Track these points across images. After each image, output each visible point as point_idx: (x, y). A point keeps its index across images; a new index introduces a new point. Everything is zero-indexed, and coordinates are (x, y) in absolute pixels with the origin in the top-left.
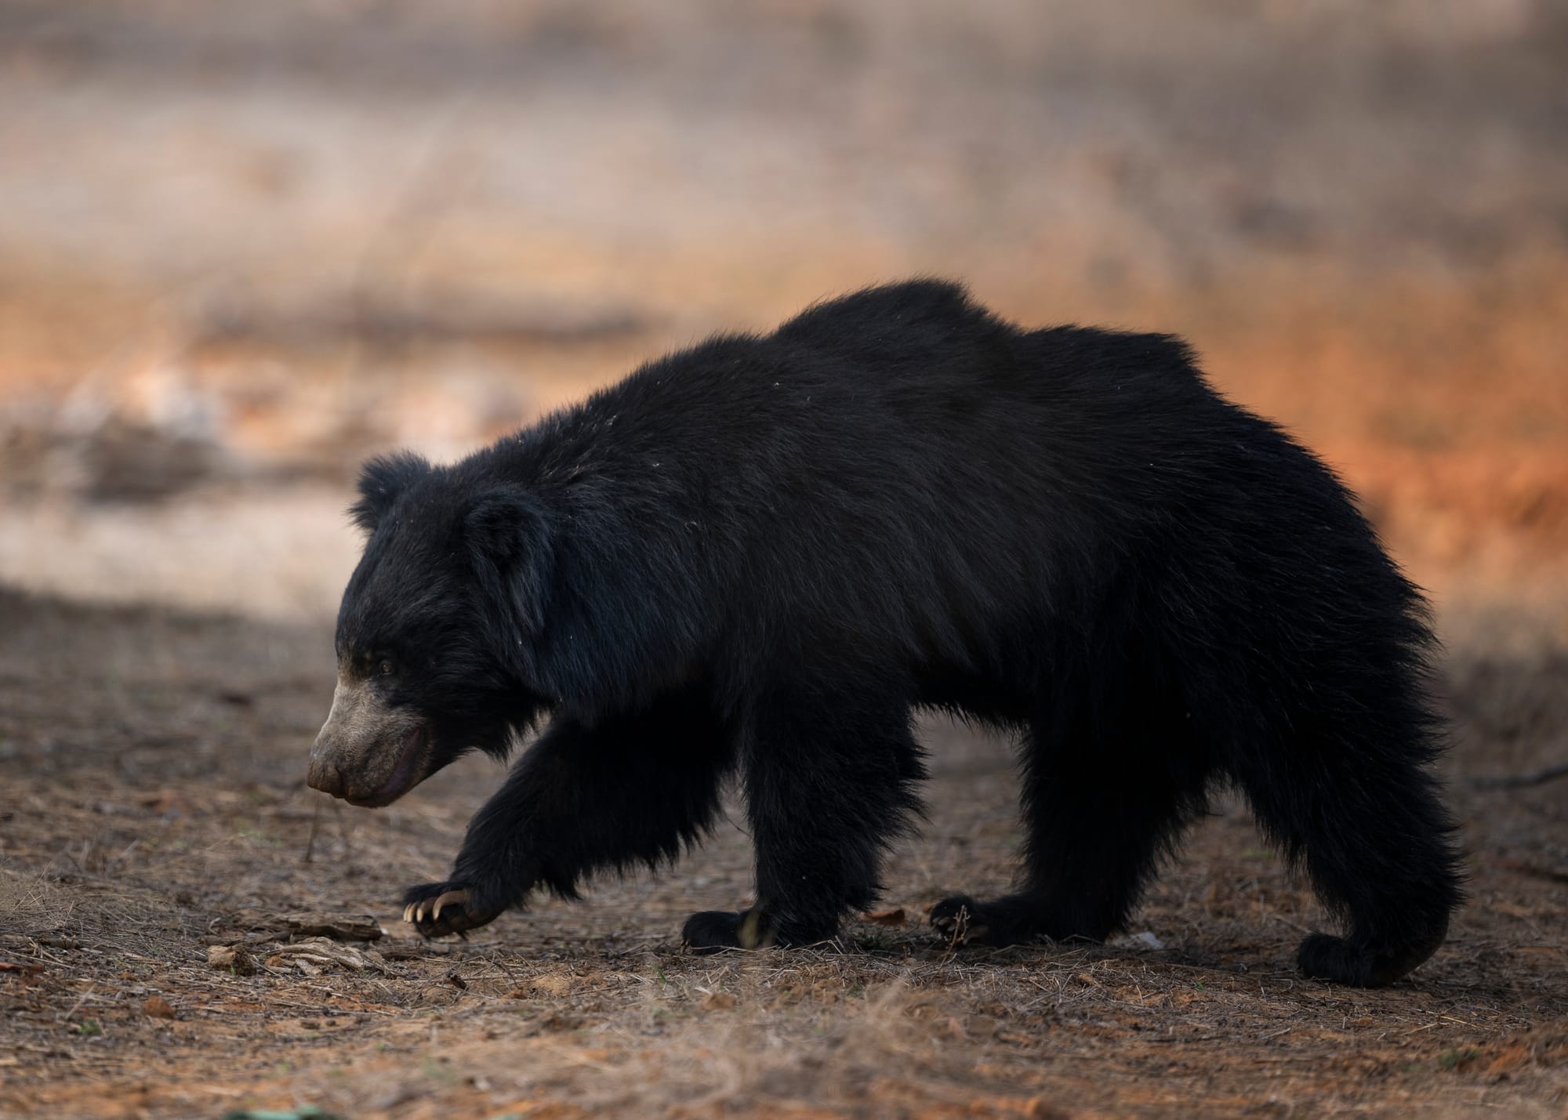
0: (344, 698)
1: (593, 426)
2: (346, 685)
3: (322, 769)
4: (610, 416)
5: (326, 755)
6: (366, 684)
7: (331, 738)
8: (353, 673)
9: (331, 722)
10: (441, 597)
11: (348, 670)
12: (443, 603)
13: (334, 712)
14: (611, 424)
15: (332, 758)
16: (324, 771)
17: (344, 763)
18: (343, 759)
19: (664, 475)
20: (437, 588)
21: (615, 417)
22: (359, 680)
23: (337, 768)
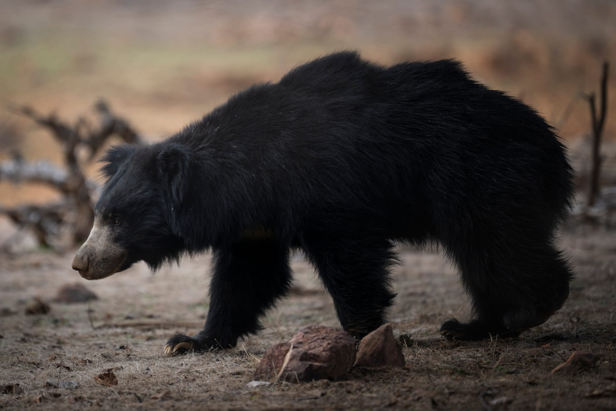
0: (95, 232)
1: (209, 131)
2: (97, 227)
3: (81, 258)
4: (217, 127)
5: (85, 253)
6: (106, 228)
7: (88, 247)
8: (101, 222)
9: (88, 241)
10: (146, 191)
11: (99, 221)
12: (146, 193)
13: (90, 238)
14: (216, 131)
15: (87, 254)
16: (82, 259)
17: (92, 257)
18: (92, 255)
19: (238, 151)
20: (143, 188)
21: (218, 128)
22: (104, 225)
23: (88, 259)
